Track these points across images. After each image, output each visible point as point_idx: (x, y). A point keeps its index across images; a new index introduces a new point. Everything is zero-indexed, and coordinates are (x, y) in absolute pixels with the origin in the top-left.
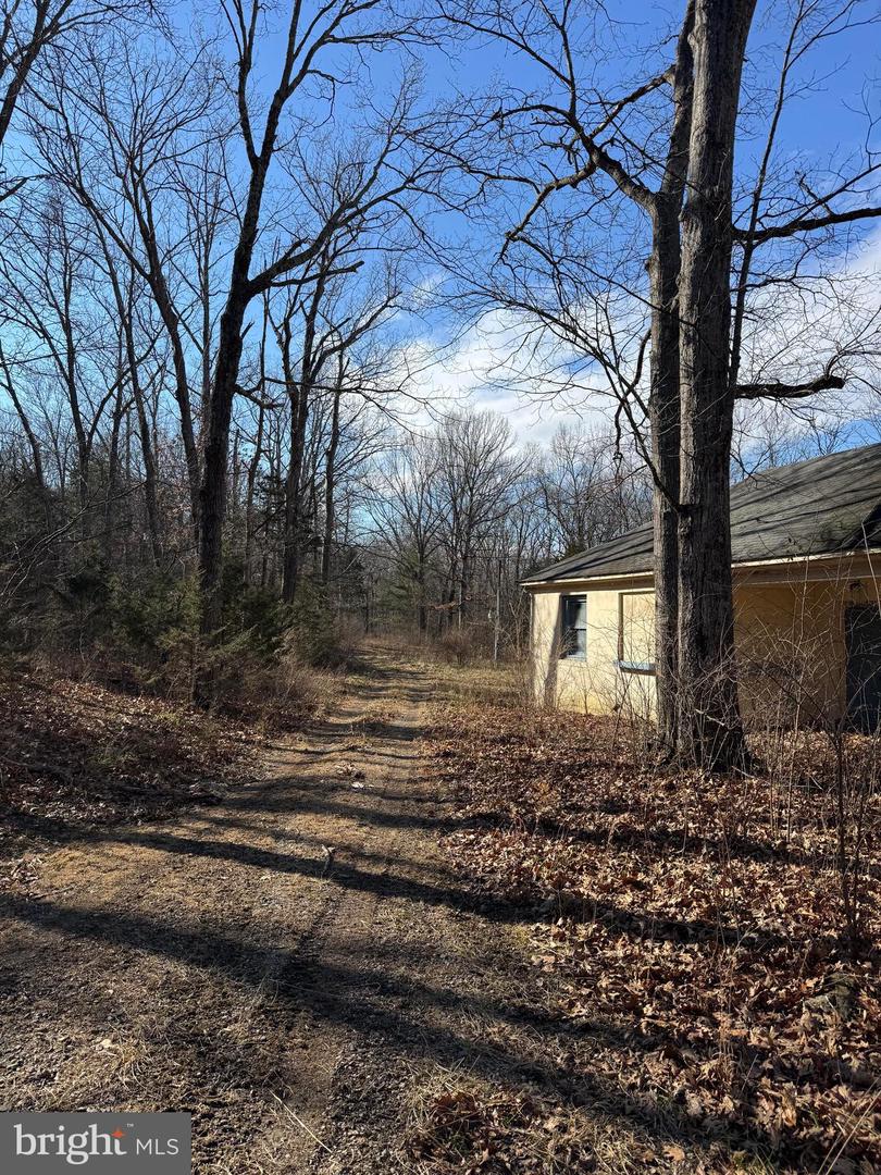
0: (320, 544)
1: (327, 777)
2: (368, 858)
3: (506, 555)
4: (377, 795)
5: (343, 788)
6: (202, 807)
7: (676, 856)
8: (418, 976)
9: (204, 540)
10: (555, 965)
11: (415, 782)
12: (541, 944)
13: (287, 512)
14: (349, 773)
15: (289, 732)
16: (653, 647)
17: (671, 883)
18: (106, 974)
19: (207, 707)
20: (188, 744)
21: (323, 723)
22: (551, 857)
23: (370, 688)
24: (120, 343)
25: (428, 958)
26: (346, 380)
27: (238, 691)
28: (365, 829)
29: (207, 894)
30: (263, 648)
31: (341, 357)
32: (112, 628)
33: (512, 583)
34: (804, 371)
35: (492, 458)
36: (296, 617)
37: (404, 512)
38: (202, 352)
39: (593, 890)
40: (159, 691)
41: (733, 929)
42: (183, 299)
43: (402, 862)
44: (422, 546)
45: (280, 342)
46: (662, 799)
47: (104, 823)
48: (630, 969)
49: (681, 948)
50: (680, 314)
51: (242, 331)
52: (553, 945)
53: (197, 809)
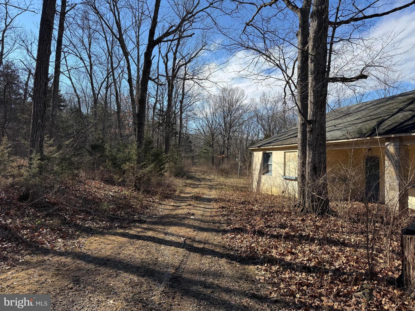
0: (177, 134)
1: (182, 214)
2: (197, 242)
3: (243, 138)
4: (199, 221)
5: (187, 218)
6: (139, 223)
7: (306, 243)
8: (217, 282)
9: (138, 132)
10: (264, 280)
11: (212, 217)
12: (259, 272)
13: (166, 122)
14: (189, 213)
15: (168, 199)
16: (297, 171)
17: (304, 253)
18: (110, 279)
19: (139, 190)
20: (133, 202)
21: (179, 196)
22: (262, 243)
23: (195, 184)
24: (108, 62)
25: (220, 276)
26: (187, 76)
27: (149, 185)
28: (196, 232)
29: (142, 253)
30: (158, 169)
31: (185, 67)
32: (106, 162)
33: (245, 148)
34: (353, 73)
35: (238, 104)
36: (169, 159)
37: (207, 123)
38: (137, 65)
39: (277, 255)
40: (122, 184)
41: (327, 269)
42: (130, 46)
43: (209, 244)
44: (213, 135)
45: (164, 62)
46: (300, 224)
47: (105, 228)
48: (291, 282)
49: (309, 275)
50: (309, 52)
51: (152, 58)
52: (263, 273)
53: (137, 224)
